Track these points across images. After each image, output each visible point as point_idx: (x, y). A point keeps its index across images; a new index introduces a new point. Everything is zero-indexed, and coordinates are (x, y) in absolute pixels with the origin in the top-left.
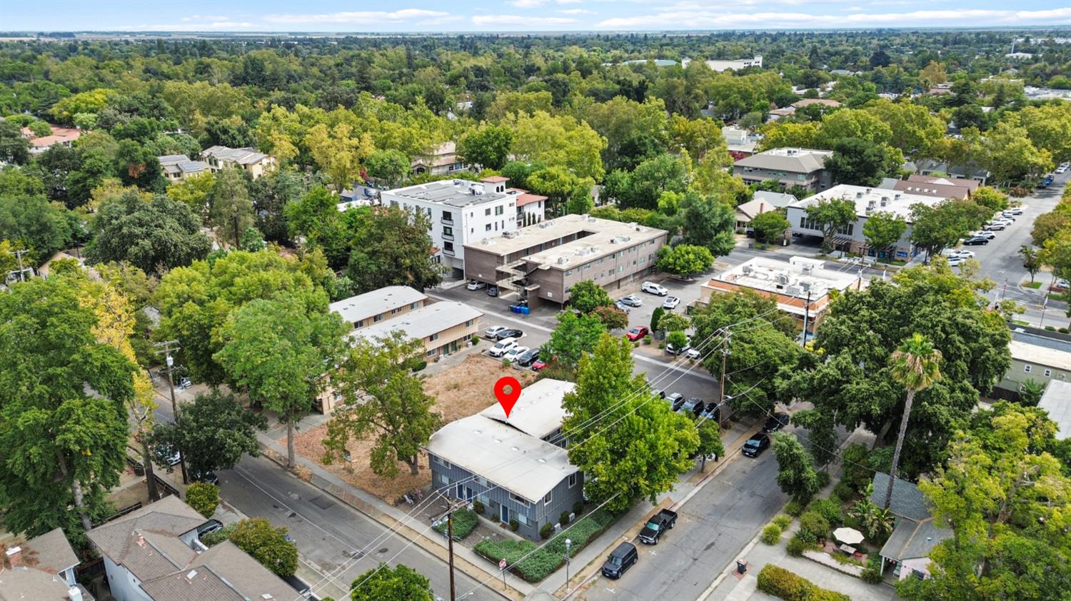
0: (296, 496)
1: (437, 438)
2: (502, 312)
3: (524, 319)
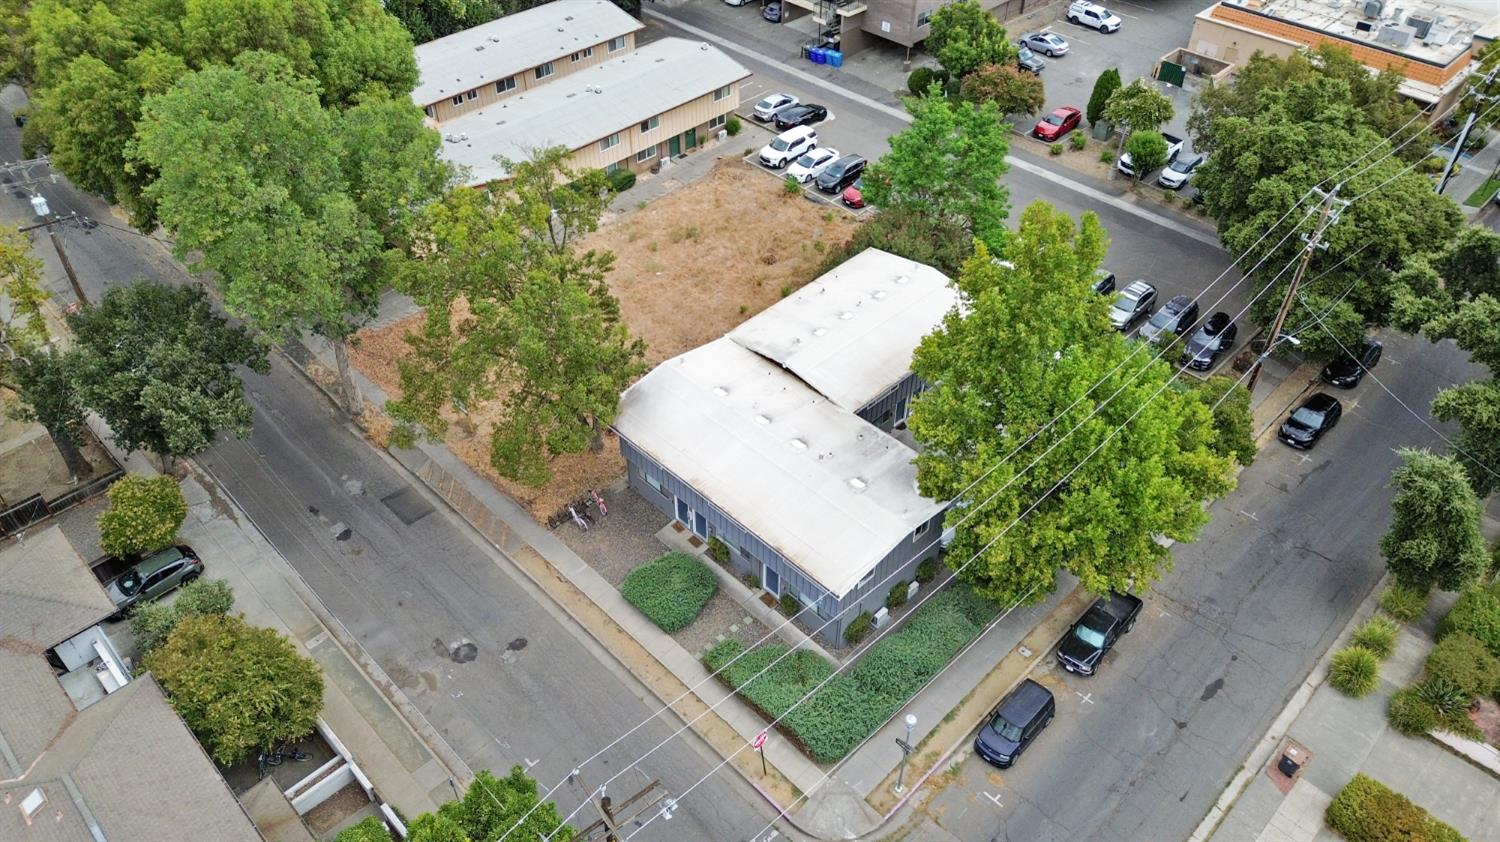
2: (788, 59)
3: (830, 77)
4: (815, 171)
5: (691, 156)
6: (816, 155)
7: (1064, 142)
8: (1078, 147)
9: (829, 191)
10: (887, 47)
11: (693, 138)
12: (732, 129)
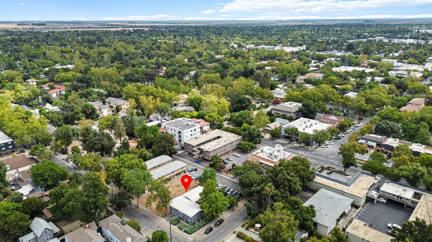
0: (139, 214)
1: (171, 202)
2: (193, 162)
3: (199, 164)
4: (195, 177)
5: (179, 176)
6: (195, 175)
7: (228, 173)
8: (230, 173)
9: (197, 180)
10: (207, 160)
11: (179, 174)
12: (185, 172)
